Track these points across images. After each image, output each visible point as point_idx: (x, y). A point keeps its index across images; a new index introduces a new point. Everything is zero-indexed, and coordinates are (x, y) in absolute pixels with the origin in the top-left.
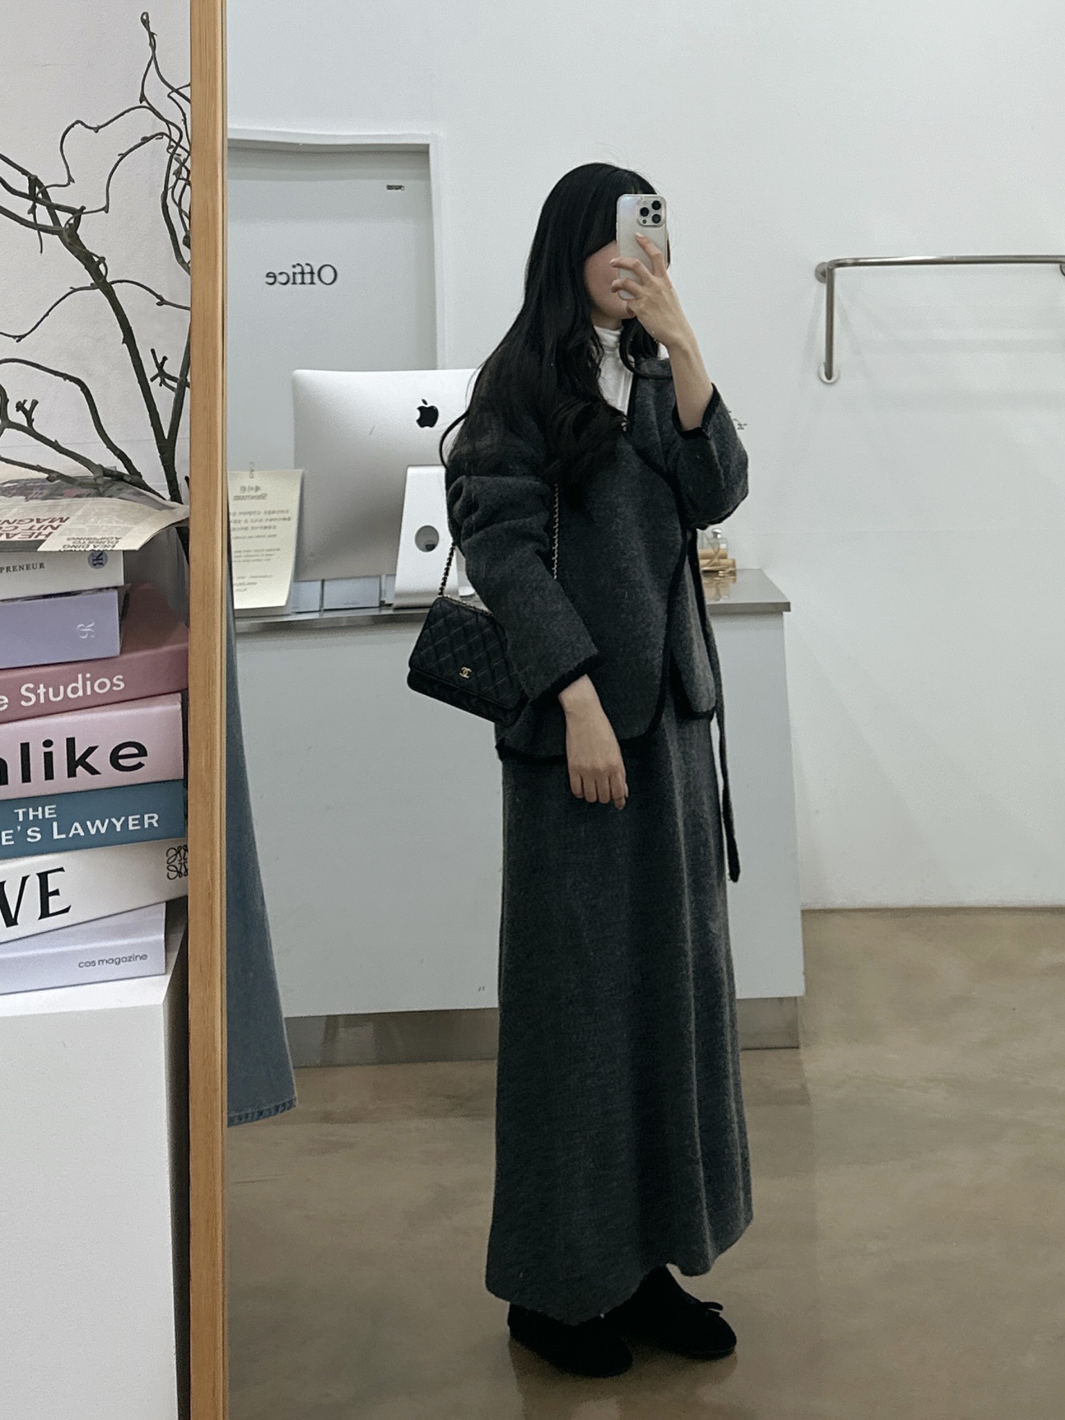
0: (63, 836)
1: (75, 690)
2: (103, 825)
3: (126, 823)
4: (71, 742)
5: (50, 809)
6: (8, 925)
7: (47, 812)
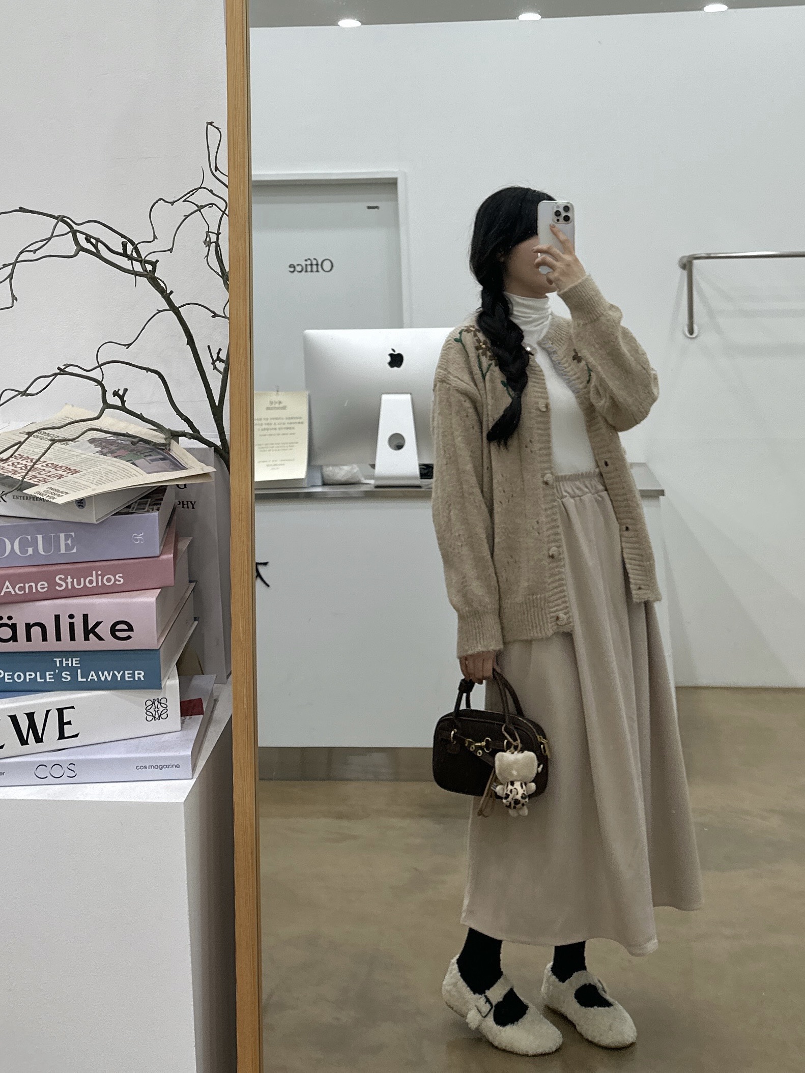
0: (85, 680)
1: (91, 582)
2: (109, 675)
3: (123, 676)
4: (85, 617)
5: (76, 661)
6: (37, 742)
7: (74, 662)
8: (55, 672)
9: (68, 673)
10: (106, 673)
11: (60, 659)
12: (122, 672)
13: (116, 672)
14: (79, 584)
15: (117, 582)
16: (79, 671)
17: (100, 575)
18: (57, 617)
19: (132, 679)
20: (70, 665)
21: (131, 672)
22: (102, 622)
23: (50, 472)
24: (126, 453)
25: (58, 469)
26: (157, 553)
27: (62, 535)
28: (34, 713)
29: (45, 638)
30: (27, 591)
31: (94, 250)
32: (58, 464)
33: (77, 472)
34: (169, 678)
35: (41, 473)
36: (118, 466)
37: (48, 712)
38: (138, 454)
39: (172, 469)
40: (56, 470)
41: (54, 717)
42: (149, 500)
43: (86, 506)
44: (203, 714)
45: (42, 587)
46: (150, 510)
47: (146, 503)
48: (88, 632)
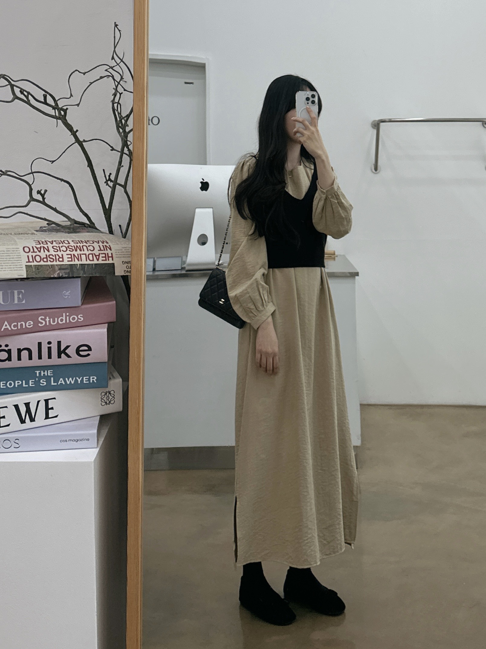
0: (56, 384)
1: (62, 320)
2: (73, 380)
3: (82, 380)
4: (59, 343)
5: (50, 372)
6: (31, 421)
8: (35, 380)
9: (45, 380)
10: (70, 379)
11: (39, 371)
12: (81, 378)
13: (77, 378)
14: (54, 321)
15: (79, 320)
16: (52, 379)
17: (68, 316)
18: (40, 344)
19: (88, 382)
20: (46, 375)
21: (88, 377)
22: (70, 346)
28: (29, 403)
29: (30, 358)
30: (19, 328)
37: (39, 402)
41: (42, 404)
45: (30, 324)
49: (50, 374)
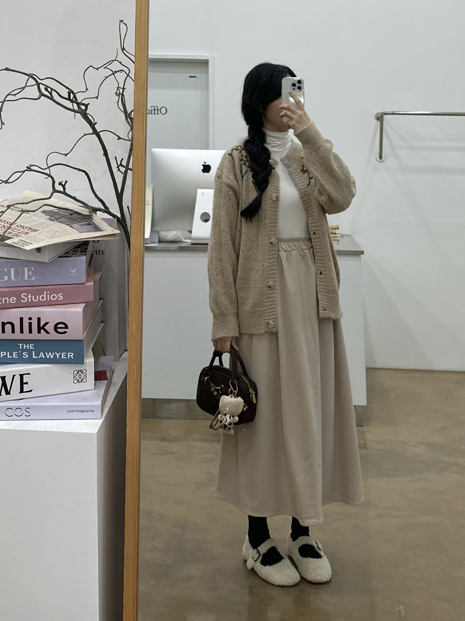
0: (37, 357)
1: (43, 298)
2: (52, 355)
3: (60, 356)
4: (39, 319)
5: (32, 345)
6: (6, 395)
7: (31, 347)
8: (19, 352)
9: (27, 353)
10: (50, 353)
11: (22, 344)
12: (60, 353)
13: (56, 353)
14: (35, 299)
15: (59, 299)
16: (34, 352)
17: (48, 294)
18: (21, 319)
19: (66, 358)
20: (28, 348)
21: (66, 353)
22: (49, 322)
23: (20, 230)
24: (66, 220)
25: (25, 228)
26: (85, 281)
27: (26, 269)
28: (5, 377)
29: (13, 332)
30: (3, 303)
31: (50, 96)
32: (24, 225)
33: (36, 230)
34: (88, 358)
35: (15, 230)
36: (62, 228)
37: (14, 376)
38: (73, 221)
39: (94, 230)
40: (23, 229)
41: (17, 380)
42: (79, 249)
43: (42, 252)
44: (107, 380)
45: (13, 300)
46: (81, 255)
47: (78, 251)
48: (40, 329)
49: (32, 347)
